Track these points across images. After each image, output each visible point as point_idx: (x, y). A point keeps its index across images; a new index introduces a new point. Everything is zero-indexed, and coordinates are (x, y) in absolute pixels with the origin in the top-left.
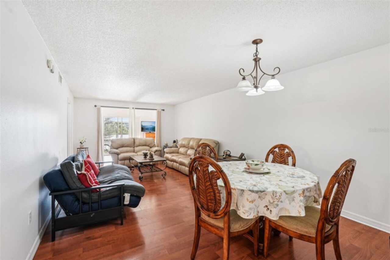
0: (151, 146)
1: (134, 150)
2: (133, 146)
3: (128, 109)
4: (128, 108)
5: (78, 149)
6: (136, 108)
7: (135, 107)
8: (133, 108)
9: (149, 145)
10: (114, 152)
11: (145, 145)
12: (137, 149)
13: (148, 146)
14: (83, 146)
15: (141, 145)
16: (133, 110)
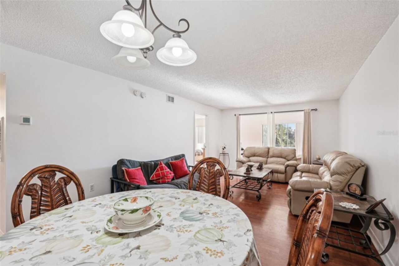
0: (289, 159)
1: (267, 161)
2: (267, 157)
3: (266, 115)
4: (266, 113)
5: (220, 154)
6: (275, 112)
7: (273, 111)
8: (272, 113)
9: (286, 156)
10: (240, 160)
11: (281, 157)
12: (270, 160)
13: (285, 158)
14: (225, 152)
15: (275, 156)
16: (271, 115)
